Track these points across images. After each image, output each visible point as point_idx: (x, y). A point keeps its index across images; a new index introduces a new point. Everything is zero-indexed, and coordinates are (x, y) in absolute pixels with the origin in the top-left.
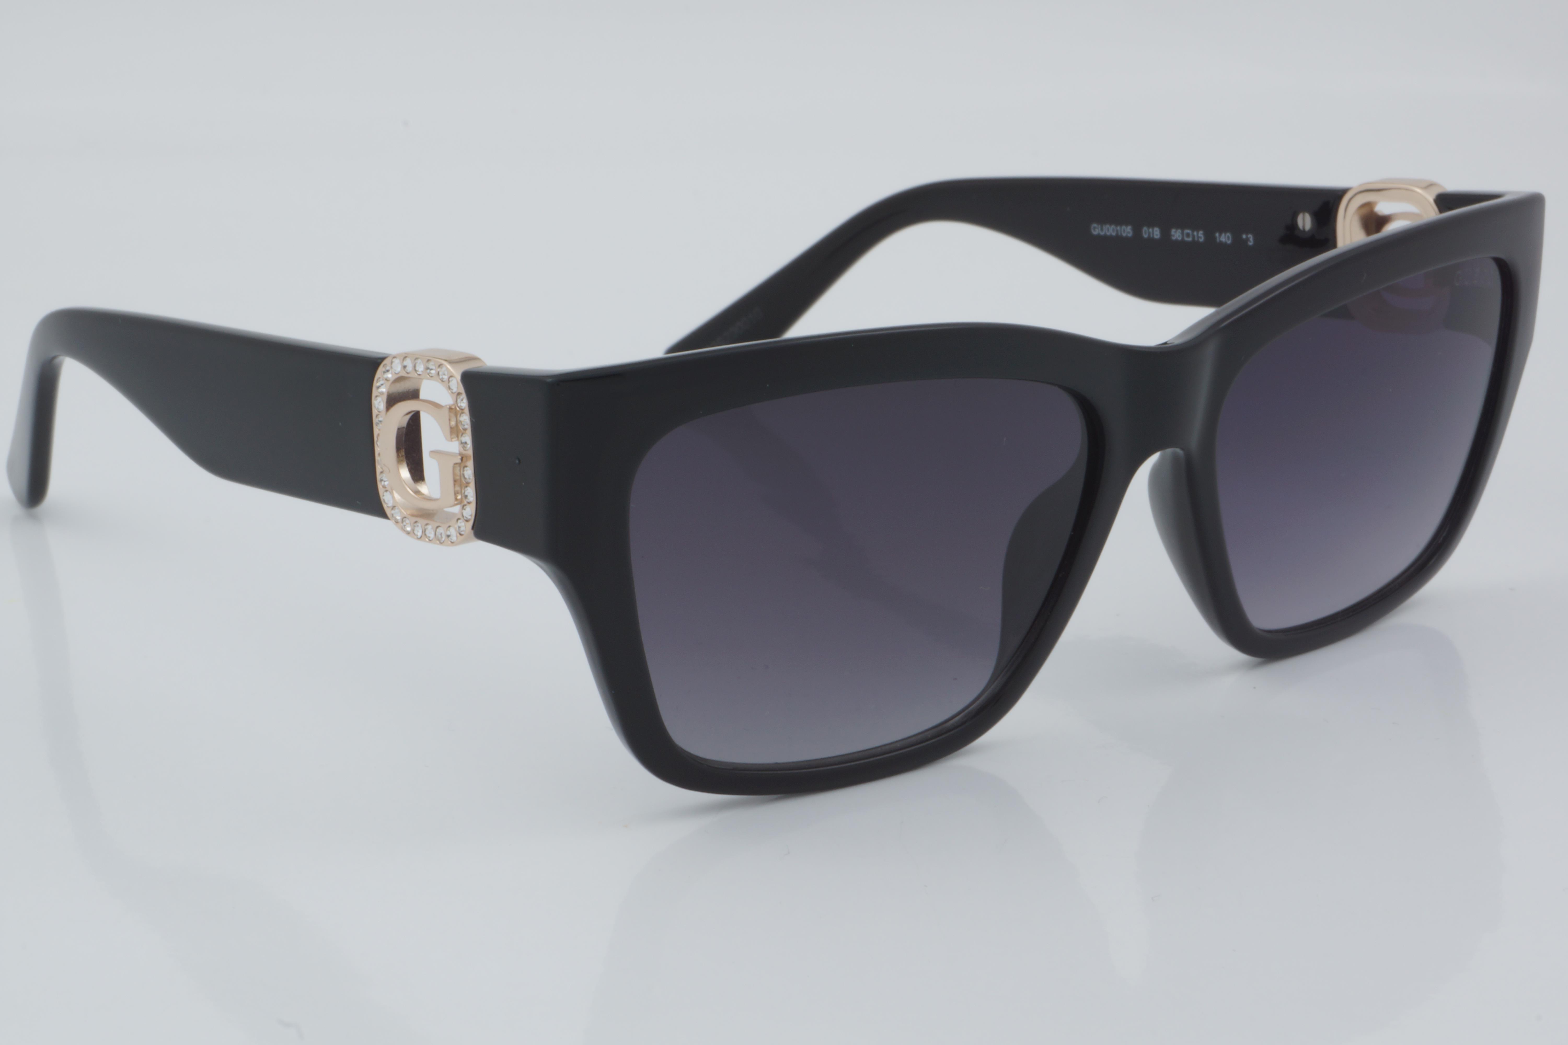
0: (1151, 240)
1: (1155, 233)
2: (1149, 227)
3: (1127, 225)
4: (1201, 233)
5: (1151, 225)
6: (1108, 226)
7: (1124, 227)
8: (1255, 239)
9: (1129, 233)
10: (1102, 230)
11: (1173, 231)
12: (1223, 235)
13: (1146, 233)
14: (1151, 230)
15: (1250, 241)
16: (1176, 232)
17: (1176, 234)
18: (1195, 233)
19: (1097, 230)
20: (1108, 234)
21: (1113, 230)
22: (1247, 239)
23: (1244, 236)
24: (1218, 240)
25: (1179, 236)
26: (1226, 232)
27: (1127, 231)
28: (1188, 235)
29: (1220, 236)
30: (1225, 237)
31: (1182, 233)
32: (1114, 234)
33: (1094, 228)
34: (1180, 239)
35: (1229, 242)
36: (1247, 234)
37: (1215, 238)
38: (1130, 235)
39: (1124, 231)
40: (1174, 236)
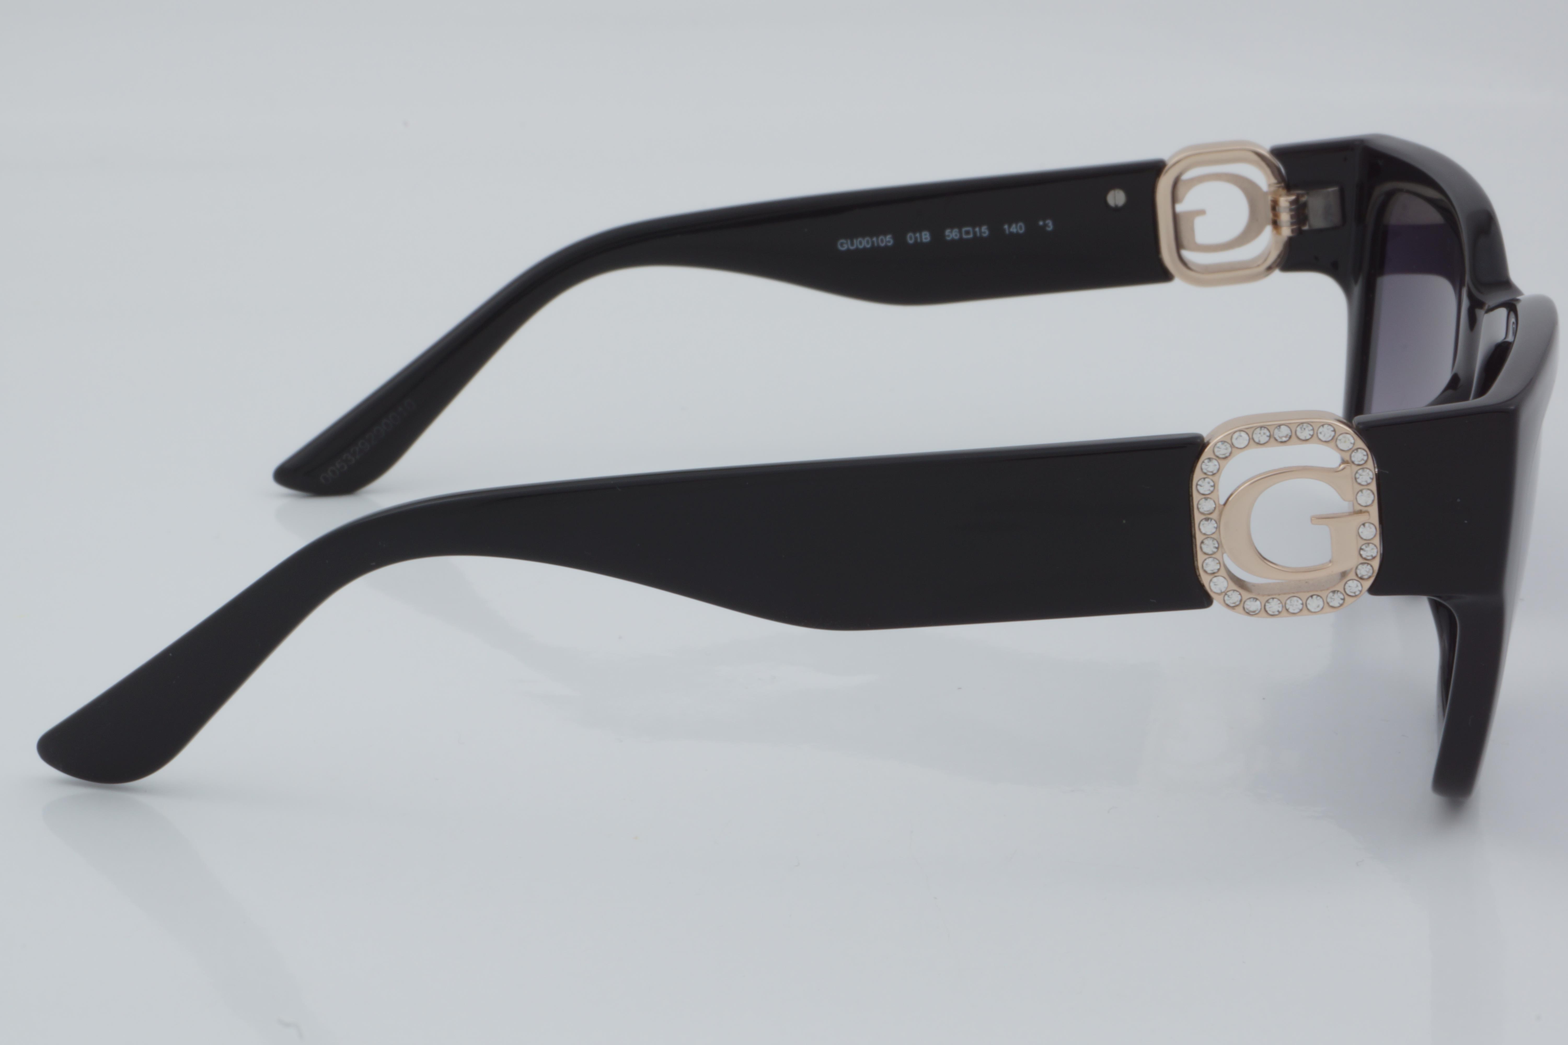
0: (918, 245)
1: (924, 237)
2: (914, 232)
3: (885, 234)
4: (984, 229)
5: (918, 229)
6: (860, 239)
7: (881, 237)
8: (1054, 224)
9: (889, 242)
10: (852, 244)
11: (947, 232)
12: (1014, 226)
13: (911, 238)
14: (918, 235)
15: (1049, 227)
16: (951, 232)
17: (952, 234)
18: (977, 229)
19: (844, 245)
20: (861, 247)
21: (868, 242)
22: (1045, 225)
23: (1041, 223)
24: (1007, 232)
25: (956, 235)
26: (1017, 222)
27: (887, 240)
28: (967, 233)
29: (1010, 227)
30: (1016, 228)
31: (960, 232)
32: (869, 246)
33: (842, 244)
34: (957, 238)
35: (1022, 231)
36: (1044, 219)
37: (1004, 230)
38: (890, 244)
39: (882, 241)
40: (949, 236)
